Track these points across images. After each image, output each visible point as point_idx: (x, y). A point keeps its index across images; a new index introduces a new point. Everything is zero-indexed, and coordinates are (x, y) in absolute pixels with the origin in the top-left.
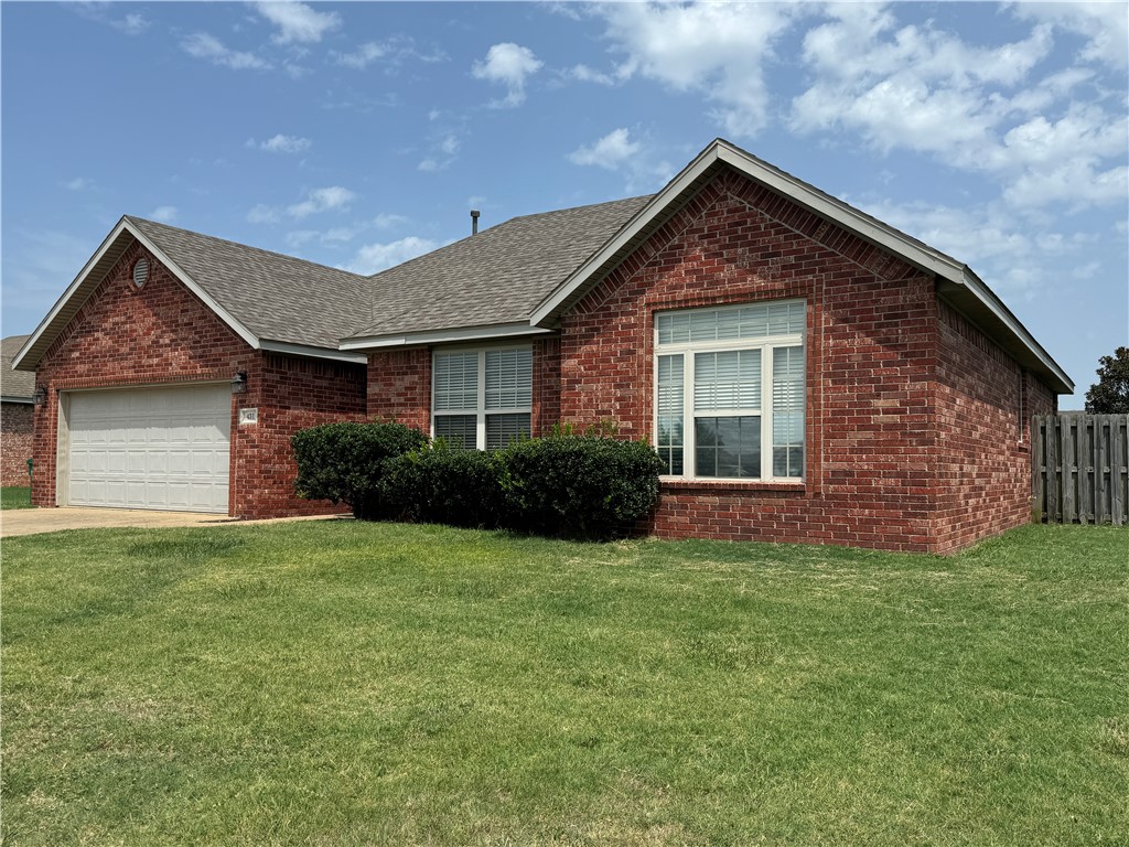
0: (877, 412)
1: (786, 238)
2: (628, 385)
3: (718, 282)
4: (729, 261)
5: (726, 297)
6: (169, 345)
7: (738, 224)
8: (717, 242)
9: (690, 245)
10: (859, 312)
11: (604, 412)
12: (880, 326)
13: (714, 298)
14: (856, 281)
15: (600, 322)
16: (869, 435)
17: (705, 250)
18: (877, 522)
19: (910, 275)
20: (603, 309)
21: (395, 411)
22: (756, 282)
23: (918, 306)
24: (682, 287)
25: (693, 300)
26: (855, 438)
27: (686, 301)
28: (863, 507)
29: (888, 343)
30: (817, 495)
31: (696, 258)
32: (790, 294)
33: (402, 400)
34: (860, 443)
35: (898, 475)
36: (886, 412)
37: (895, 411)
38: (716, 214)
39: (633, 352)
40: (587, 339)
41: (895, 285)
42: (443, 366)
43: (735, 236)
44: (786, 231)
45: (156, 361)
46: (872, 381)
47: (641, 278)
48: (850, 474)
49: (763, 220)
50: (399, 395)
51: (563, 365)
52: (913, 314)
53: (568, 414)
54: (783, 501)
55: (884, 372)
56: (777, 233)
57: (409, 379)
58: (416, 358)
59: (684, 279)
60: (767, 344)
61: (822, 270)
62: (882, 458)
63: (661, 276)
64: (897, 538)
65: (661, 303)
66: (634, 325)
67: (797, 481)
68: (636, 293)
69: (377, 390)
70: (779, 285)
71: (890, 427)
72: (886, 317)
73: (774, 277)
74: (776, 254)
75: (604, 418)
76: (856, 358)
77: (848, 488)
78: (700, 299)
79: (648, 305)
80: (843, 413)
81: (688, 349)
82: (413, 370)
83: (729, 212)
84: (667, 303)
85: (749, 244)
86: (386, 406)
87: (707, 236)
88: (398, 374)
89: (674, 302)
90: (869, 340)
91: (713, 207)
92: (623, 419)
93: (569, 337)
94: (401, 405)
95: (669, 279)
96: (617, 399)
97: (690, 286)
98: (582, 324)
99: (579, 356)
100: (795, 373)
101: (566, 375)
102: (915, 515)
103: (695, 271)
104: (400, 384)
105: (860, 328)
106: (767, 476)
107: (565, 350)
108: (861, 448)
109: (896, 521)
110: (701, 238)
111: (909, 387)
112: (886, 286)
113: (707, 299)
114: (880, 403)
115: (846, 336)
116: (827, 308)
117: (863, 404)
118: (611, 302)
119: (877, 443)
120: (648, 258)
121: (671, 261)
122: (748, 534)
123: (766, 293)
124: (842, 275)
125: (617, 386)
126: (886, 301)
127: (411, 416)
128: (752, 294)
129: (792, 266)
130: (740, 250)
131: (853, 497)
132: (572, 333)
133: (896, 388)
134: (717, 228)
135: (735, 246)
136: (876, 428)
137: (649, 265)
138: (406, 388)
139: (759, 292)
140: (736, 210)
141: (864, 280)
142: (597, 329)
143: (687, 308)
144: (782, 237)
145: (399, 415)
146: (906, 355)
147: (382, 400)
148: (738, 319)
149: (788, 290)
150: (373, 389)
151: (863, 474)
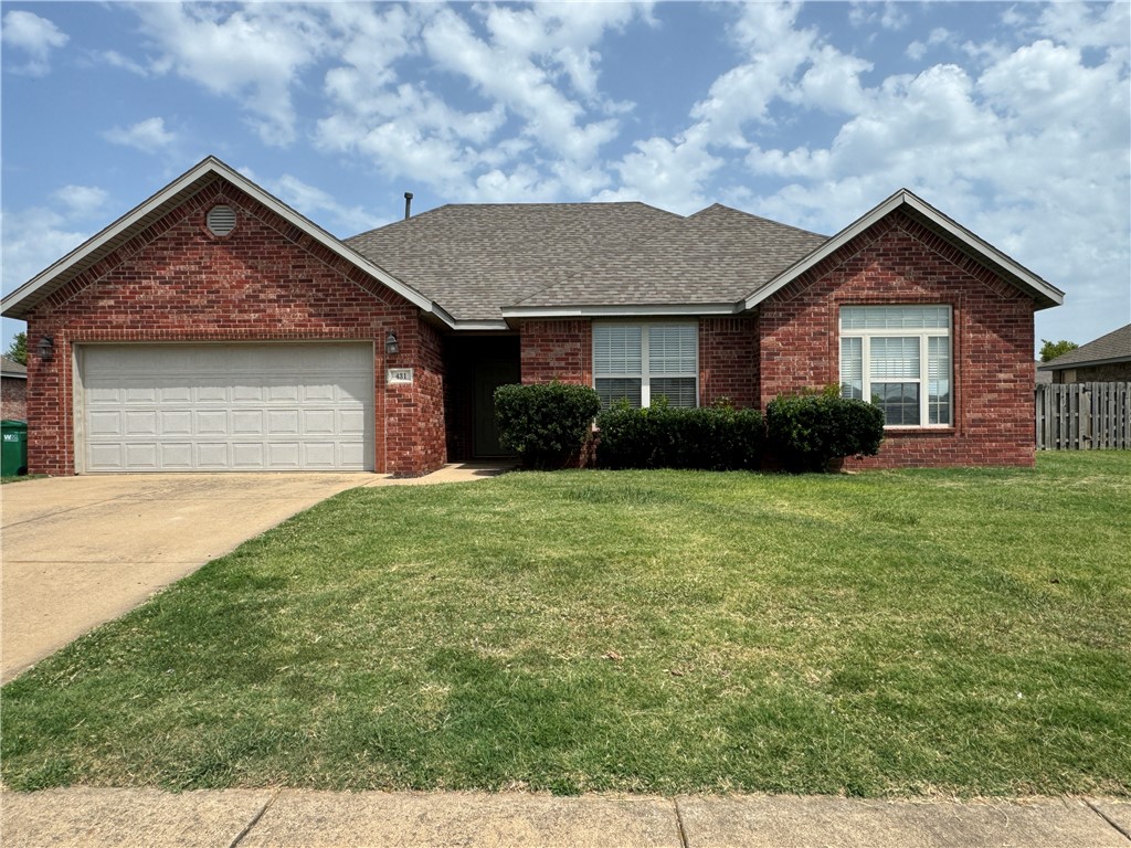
0: (1000, 381)
1: (940, 263)
2: (821, 359)
3: (891, 288)
4: (899, 274)
5: (897, 299)
6: (275, 301)
7: (906, 249)
8: (889, 260)
9: (869, 260)
10: (989, 317)
11: (801, 378)
12: (1003, 327)
13: (888, 299)
14: (987, 297)
15: (797, 310)
16: (995, 395)
17: (881, 264)
18: (1001, 451)
19: (1019, 296)
20: (797, 299)
21: (555, 373)
22: (919, 291)
23: (1025, 316)
24: (863, 289)
25: (872, 299)
26: (987, 397)
27: (867, 299)
28: (991, 441)
29: (1006, 338)
30: (963, 435)
31: (873, 270)
32: (943, 301)
33: (563, 364)
34: (989, 401)
35: (1012, 421)
36: (1005, 381)
37: (1011, 381)
38: (889, 240)
39: (824, 334)
40: (784, 321)
41: (1011, 302)
42: (599, 334)
43: (900, 259)
44: (940, 258)
45: (253, 316)
46: (997, 361)
47: (830, 280)
48: (983, 421)
49: (924, 249)
50: (558, 359)
51: (762, 341)
52: (1022, 321)
53: (767, 379)
54: (939, 440)
55: (1004, 356)
56: (934, 259)
57: (568, 347)
58: (576, 329)
59: (865, 284)
60: (924, 333)
61: (964, 288)
62: (1003, 410)
63: (846, 280)
64: (1012, 460)
65: (847, 299)
66: (825, 314)
67: (945, 426)
68: (826, 289)
69: (533, 354)
70: (936, 295)
71: (1007, 391)
72: (1006, 321)
73: (932, 288)
74: (935, 274)
75: (801, 382)
76: (987, 346)
77: (982, 430)
78: (877, 299)
79: (836, 300)
80: (979, 381)
81: (866, 333)
82: (575, 339)
83: (899, 240)
84: (852, 299)
85: (914, 264)
86: (543, 369)
87: (882, 255)
88: (557, 341)
89: (857, 299)
90: (995, 335)
91: (887, 235)
92: (818, 383)
93: (767, 319)
94: (562, 368)
95: (853, 282)
96: (811, 369)
97: (869, 289)
98: (779, 310)
99: (776, 335)
100: (942, 355)
101: (766, 349)
102: (1022, 445)
103: (873, 279)
104: (559, 350)
105: (989, 327)
106: (925, 423)
107: (764, 329)
108: (990, 405)
109: (1011, 450)
110: (878, 255)
111: (1018, 366)
112: (1005, 302)
113: (883, 299)
114: (1002, 376)
115: (981, 332)
116: (968, 313)
117: (991, 374)
118: (804, 294)
119: (1000, 401)
120: (835, 265)
121: (854, 270)
122: (916, 462)
123: (927, 299)
124: (978, 292)
125: (811, 359)
126: (1006, 311)
127: (574, 378)
128: (917, 299)
129: (944, 283)
130: (907, 268)
131: (985, 436)
132: (770, 316)
133: (1011, 366)
134: (890, 250)
135: (904, 264)
136: (999, 391)
137: (836, 270)
138: (567, 354)
139: (922, 298)
140: (904, 239)
141: (992, 297)
142: (793, 315)
143: (867, 304)
144: (937, 262)
145: (560, 378)
146: (1017, 346)
147: (540, 364)
148: (909, 315)
149: (941, 298)
150: (527, 354)
151: (993, 421)
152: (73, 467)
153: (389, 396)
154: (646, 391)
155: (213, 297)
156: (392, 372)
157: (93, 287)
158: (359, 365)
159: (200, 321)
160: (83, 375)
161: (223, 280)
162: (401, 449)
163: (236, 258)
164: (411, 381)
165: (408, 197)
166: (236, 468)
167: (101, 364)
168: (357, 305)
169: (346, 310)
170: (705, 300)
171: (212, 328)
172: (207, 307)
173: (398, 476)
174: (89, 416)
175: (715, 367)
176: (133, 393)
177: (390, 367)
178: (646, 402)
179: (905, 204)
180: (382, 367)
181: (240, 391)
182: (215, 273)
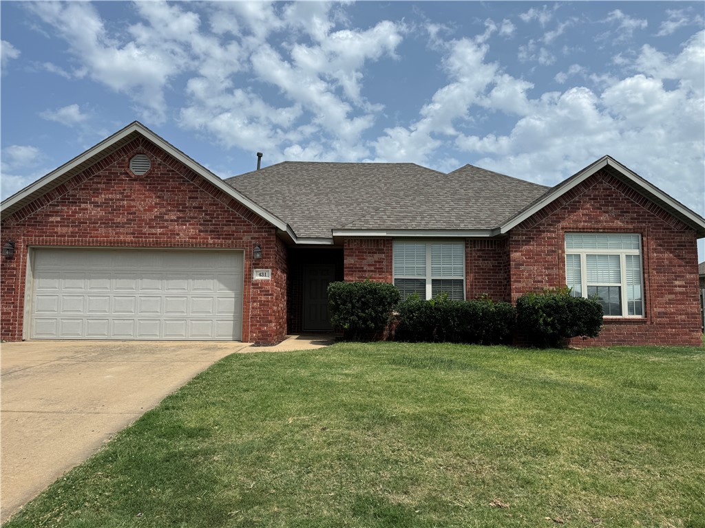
0: (676, 286)
1: (632, 206)
2: (553, 268)
3: (600, 221)
4: (605, 212)
5: (604, 229)
6: (175, 221)
7: (609, 196)
8: (599, 202)
9: (584, 202)
10: (666, 242)
11: (539, 282)
12: (676, 249)
13: (598, 229)
14: (664, 229)
15: (535, 235)
16: (673, 296)
17: (592, 205)
18: (678, 335)
19: (686, 229)
20: (535, 228)
21: (367, 275)
22: (618, 223)
23: (690, 242)
24: (581, 222)
25: (587, 228)
26: (668, 297)
27: (583, 229)
28: (672, 328)
29: (678, 256)
30: (652, 323)
31: (587, 209)
32: (634, 231)
33: (372, 268)
34: (669, 300)
35: (686, 314)
36: (680, 286)
37: (683, 287)
38: (597, 189)
39: (555, 252)
40: (527, 242)
41: (680, 232)
42: (397, 248)
43: (606, 202)
44: (632, 202)
45: (159, 231)
46: (673, 273)
47: (558, 215)
48: (666, 313)
49: (621, 196)
50: (369, 265)
51: (512, 255)
52: (689, 246)
53: (515, 281)
54: (636, 326)
55: (678, 270)
56: (628, 203)
57: (377, 257)
58: (383, 245)
59: (581, 218)
60: (623, 252)
61: (649, 222)
62: (679, 306)
63: (569, 215)
64: (687, 341)
65: (570, 228)
66: (555, 238)
67: (639, 317)
68: (555, 222)
69: (352, 261)
70: (630, 226)
71: (681, 293)
72: (678, 246)
73: (627, 222)
74: (629, 212)
75: (539, 285)
76: (666, 262)
77: (665, 320)
78: (591, 229)
79: (562, 228)
80: (662, 286)
81: (584, 252)
82: (381, 252)
83: (603, 189)
84: (573, 228)
85: (614, 206)
86: (360, 271)
87: (593, 199)
88: (369, 253)
89: (577, 228)
90: (671, 255)
91: (596, 186)
92: (551, 285)
93: (514, 241)
94: (372, 271)
95: (573, 217)
96: (547, 275)
97: (585, 222)
98: (523, 235)
99: (521, 251)
100: (635, 267)
101: (514, 261)
102: (693, 331)
103: (587, 215)
104: (370, 259)
105: (668, 249)
106: (626, 315)
107: (513, 248)
108: (670, 302)
109: (686, 334)
110: (590, 199)
111: (688, 276)
112: (677, 232)
113: (594, 229)
114: (677, 283)
115: (661, 253)
116: (652, 239)
117: (669, 282)
118: (540, 224)
119: (677, 300)
120: (561, 205)
121: (574, 209)
122: (621, 342)
123: (624, 229)
124: (658, 225)
125: (545, 268)
126: (678, 239)
127: (380, 278)
128: (617, 229)
129: (635, 219)
130: (610, 208)
131: (667, 324)
132: (516, 239)
133: (683, 276)
134: (598, 196)
135: (608, 206)
136: (676, 293)
137: (563, 208)
138: (375, 262)
139: (621, 229)
140: (607, 189)
141: (667, 229)
142: (533, 238)
143: (584, 232)
144: (630, 205)
145: (371, 278)
146: (687, 263)
147: (356, 268)
148: (612, 240)
149: (634, 229)
150: (348, 261)
151: (672, 313)
152: (21, 335)
153: (254, 288)
154: (429, 288)
155: (131, 217)
156: (256, 271)
157: (46, 208)
158: (232, 267)
159: (121, 233)
160: (33, 270)
161: (139, 206)
162: (260, 325)
163: (148, 190)
164: (270, 278)
165: (260, 155)
166: (139, 338)
167: (45, 262)
168: (234, 225)
169: (226, 228)
170: (470, 227)
171: (129, 238)
172: (126, 223)
173: (258, 344)
174: (35, 298)
175: (476, 273)
176: (69, 282)
177: (255, 268)
178: (429, 296)
179: (608, 166)
180: (250, 268)
181: (146, 282)
182: (134, 200)
